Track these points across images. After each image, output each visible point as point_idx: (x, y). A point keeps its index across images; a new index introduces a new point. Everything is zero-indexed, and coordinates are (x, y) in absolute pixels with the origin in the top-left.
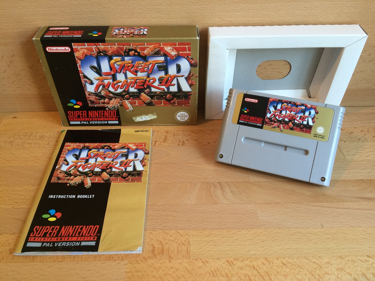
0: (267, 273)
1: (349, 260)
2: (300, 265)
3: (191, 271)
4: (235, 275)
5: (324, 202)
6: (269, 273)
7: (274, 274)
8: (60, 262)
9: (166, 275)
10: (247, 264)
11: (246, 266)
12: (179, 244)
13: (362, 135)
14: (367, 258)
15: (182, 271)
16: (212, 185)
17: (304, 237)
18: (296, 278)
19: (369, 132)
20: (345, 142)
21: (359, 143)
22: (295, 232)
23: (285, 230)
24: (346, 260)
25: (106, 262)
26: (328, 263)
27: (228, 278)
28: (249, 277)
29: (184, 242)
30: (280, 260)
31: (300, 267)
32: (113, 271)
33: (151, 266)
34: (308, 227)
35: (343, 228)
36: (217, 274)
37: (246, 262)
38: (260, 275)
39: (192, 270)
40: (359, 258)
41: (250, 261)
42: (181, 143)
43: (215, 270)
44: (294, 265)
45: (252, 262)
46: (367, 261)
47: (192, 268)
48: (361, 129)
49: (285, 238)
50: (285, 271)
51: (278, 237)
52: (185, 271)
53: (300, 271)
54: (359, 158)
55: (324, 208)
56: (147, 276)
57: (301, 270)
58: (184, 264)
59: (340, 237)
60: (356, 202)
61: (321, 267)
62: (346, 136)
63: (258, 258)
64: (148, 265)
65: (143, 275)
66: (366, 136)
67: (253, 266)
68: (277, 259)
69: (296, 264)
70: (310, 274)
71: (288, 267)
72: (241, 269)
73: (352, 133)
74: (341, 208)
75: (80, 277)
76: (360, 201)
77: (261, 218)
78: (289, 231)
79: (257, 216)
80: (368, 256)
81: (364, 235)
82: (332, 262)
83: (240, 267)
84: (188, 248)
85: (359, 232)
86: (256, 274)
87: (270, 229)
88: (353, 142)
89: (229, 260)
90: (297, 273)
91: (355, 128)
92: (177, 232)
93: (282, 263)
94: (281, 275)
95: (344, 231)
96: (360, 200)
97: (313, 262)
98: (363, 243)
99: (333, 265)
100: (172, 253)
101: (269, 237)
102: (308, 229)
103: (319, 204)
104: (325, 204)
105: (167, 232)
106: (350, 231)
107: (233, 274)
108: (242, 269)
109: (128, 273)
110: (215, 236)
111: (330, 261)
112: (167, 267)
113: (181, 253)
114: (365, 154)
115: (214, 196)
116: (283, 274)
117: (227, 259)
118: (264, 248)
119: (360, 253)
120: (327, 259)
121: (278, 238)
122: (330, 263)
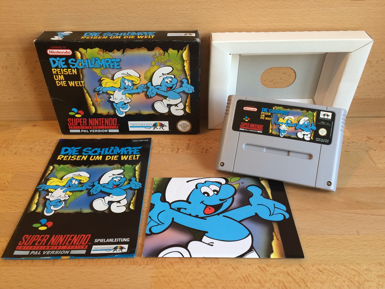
0: (303, 280)
2: (337, 272)
4: (269, 282)
5: (358, 209)
6: (305, 280)
7: (310, 281)
17: (340, 244)
18: (334, 285)
22: (330, 239)
26: (367, 270)
27: (261, 284)
28: (283, 283)
30: (316, 266)
31: (338, 274)
34: (343, 234)
38: (295, 281)
41: (284, 267)
44: (331, 272)
50: (322, 278)
53: (337, 278)
57: (339, 276)
61: (360, 274)
67: (288, 272)
68: (312, 265)
69: (333, 271)
70: (349, 281)
71: (324, 274)
75: (104, 281)
82: (371, 269)
86: (291, 281)
89: (261, 266)
90: (335, 280)
93: (318, 269)
94: (317, 282)
97: (351, 269)
103: (353, 211)
104: (360, 211)
109: (154, 278)
111: (369, 268)
116: (320, 281)
117: (259, 265)
120: (366, 266)
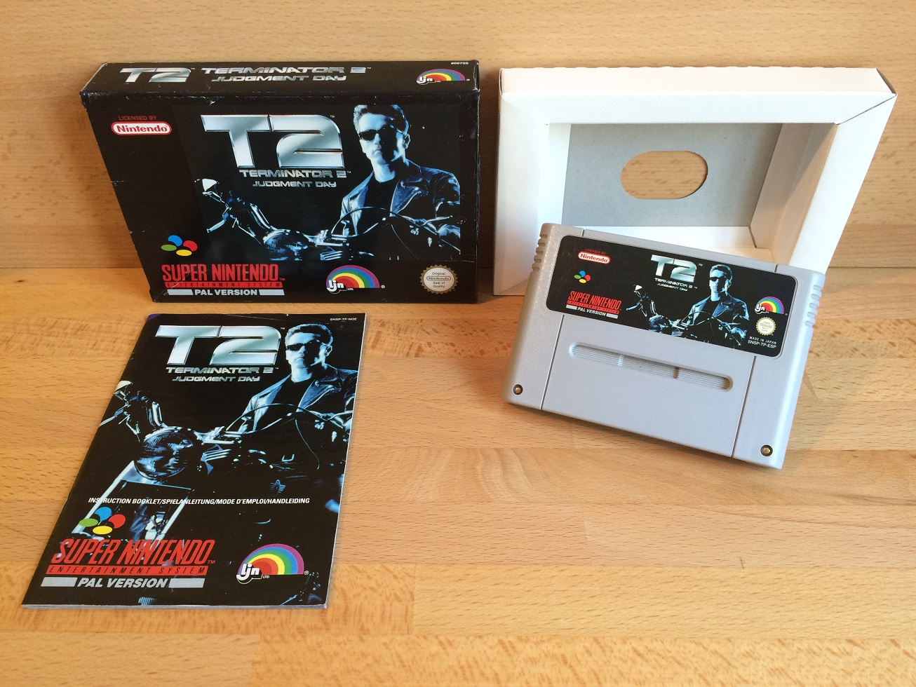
1: (802, 648)
3: (410, 663)
8: (97, 632)
9: (349, 672)
10: (548, 651)
11: (546, 656)
12: (387, 599)
13: (862, 340)
14: (848, 647)
15: (388, 664)
16: (480, 455)
19: (880, 333)
20: (818, 355)
21: (853, 359)
23: (649, 570)
24: (795, 648)
25: (206, 637)
29: (399, 593)
32: (223, 658)
33: (315, 650)
35: (794, 570)
36: (472, 674)
37: (547, 647)
39: (413, 662)
40: (827, 644)
42: (413, 352)
43: (468, 662)
45: (560, 647)
46: (847, 653)
47: (414, 657)
48: (860, 325)
49: (646, 589)
51: (631, 587)
52: (395, 665)
54: (849, 396)
55: (750, 518)
56: (304, 675)
58: (394, 647)
59: (785, 591)
60: (831, 507)
62: (822, 340)
63: (576, 637)
64: (308, 647)
65: (292, 670)
66: (872, 343)
72: (532, 663)
73: (836, 335)
74: (792, 519)
76: (844, 505)
77: (593, 539)
78: (658, 572)
79: (583, 533)
80: (850, 641)
81: (846, 588)
83: (530, 658)
84: (407, 608)
85: (833, 581)
87: (613, 567)
88: (839, 356)
91: (848, 321)
92: (386, 568)
95: (795, 578)
96: (841, 501)
98: (841, 608)
99: (762, 661)
100: (367, 620)
101: (609, 586)
102: (707, 569)
105: (360, 567)
106: (811, 577)
107: (513, 674)
108: (536, 663)
110: (476, 581)
112: (354, 653)
113: (390, 620)
114: (865, 387)
115: (482, 483)
118: (595, 613)
119: (829, 634)
121: (631, 589)
122: (754, 657)
